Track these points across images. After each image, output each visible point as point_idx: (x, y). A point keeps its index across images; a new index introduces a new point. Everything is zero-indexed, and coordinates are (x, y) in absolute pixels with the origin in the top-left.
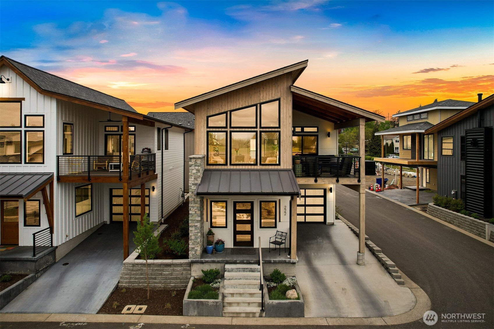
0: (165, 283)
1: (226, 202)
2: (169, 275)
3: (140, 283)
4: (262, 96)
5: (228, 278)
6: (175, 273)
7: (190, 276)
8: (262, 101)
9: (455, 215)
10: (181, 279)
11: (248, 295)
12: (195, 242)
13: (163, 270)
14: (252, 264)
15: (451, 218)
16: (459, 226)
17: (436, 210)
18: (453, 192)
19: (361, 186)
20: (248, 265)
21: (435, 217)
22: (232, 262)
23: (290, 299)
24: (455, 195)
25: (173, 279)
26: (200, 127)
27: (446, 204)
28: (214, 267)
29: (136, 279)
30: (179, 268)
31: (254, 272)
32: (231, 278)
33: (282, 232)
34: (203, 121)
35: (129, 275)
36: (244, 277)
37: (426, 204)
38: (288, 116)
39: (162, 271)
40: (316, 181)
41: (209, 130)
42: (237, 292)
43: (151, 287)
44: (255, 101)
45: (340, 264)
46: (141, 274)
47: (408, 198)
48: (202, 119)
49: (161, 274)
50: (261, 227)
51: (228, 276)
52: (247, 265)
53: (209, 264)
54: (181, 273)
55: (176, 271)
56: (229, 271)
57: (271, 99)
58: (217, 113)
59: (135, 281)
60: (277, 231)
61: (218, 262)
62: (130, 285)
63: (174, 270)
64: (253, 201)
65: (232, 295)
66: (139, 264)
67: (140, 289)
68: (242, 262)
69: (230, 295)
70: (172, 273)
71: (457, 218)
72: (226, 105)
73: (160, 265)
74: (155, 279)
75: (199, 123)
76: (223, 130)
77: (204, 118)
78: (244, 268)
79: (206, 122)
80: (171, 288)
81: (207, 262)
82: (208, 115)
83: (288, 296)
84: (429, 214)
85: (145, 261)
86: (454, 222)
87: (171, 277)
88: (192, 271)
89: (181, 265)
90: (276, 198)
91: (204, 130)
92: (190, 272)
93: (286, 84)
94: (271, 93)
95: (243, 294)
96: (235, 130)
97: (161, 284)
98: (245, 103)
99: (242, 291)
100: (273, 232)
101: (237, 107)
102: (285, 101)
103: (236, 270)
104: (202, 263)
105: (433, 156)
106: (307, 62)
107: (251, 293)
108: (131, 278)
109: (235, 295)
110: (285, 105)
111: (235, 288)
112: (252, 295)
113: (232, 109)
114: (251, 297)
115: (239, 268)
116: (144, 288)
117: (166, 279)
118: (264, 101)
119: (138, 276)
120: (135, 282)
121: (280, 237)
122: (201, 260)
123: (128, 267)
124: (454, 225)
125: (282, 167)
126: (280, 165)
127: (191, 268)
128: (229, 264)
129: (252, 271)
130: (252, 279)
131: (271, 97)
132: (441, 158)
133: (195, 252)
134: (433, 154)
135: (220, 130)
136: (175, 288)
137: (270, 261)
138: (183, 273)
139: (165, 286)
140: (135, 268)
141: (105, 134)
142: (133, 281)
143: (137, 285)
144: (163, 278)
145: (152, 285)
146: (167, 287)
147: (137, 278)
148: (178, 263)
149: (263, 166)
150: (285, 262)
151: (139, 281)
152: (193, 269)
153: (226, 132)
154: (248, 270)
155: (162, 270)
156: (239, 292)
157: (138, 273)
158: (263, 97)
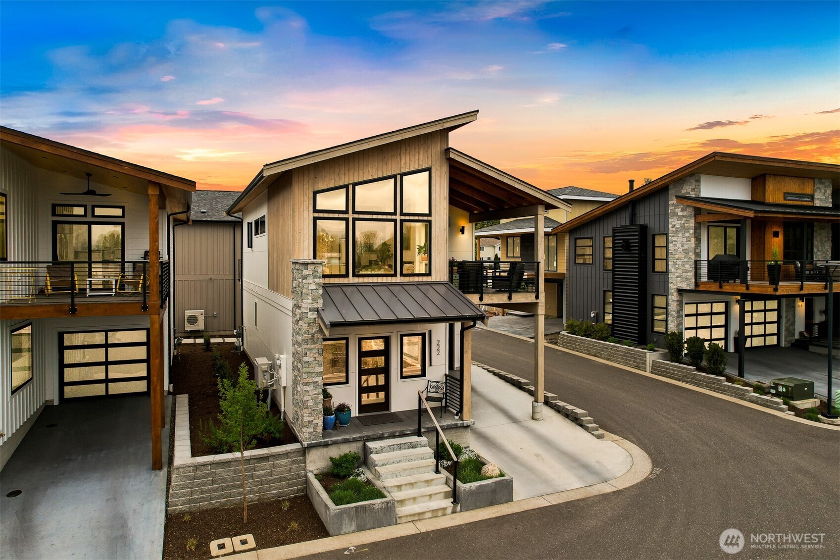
0: (260, 490)
1: (347, 339)
2: (266, 475)
3: (211, 499)
4: (403, 162)
5: (381, 463)
6: (276, 470)
7: (304, 472)
8: (403, 171)
9: (603, 344)
10: (288, 480)
11: (424, 483)
12: (314, 410)
13: (254, 469)
14: (408, 436)
15: (596, 349)
16: (608, 359)
17: (573, 341)
18: (593, 314)
19: (539, 304)
20: (403, 438)
21: (573, 350)
22: (376, 437)
23: (492, 477)
24: (595, 318)
25: (275, 481)
26: (302, 210)
27: (585, 331)
28: (346, 449)
29: (202, 492)
30: (284, 461)
32: (386, 462)
33: (438, 382)
34: (306, 199)
35: (189, 488)
36: (405, 458)
37: (556, 333)
38: (442, 197)
39: (253, 471)
41: (317, 215)
42: (407, 483)
43: (235, 502)
44: (393, 170)
45: (511, 422)
46: (214, 482)
47: (522, 328)
48: (305, 196)
49: (252, 477)
50: (402, 377)
51: (381, 460)
52: (400, 438)
53: (338, 445)
54: (288, 469)
55: (279, 467)
56: (377, 453)
57: (417, 168)
58: (331, 186)
59: (203, 497)
60: (428, 381)
61: (355, 440)
62: (192, 506)
64: (390, 336)
65: (399, 489)
66: (207, 464)
67: (215, 509)
68: (393, 436)
69: (396, 489)
70: (272, 471)
71: (606, 348)
72: (347, 173)
74: (241, 486)
75: (299, 202)
76: (341, 216)
77: (308, 194)
78: (401, 444)
79: (312, 202)
80: (273, 497)
81: (335, 443)
82: (316, 189)
83: (488, 475)
84: (563, 347)
85: (240, 453)
86: (601, 354)
87: (270, 478)
88: (308, 462)
89: (287, 455)
90: (424, 328)
91: (309, 215)
92: (303, 464)
93: (439, 145)
94: (417, 158)
95: (416, 483)
96: (361, 216)
97: (253, 494)
98: (377, 171)
99: (410, 479)
100: (421, 383)
101: (365, 179)
102: (438, 173)
103: (389, 448)
104: (326, 445)
105: (555, 265)
106: (476, 113)
107: (427, 479)
108: (192, 493)
109: (403, 488)
110: (438, 179)
111: (397, 477)
112: (428, 482)
113: (356, 181)
114: (428, 486)
115: (392, 445)
116: (221, 507)
117: (262, 483)
118: (407, 171)
119: (206, 488)
120: (203, 499)
121: (434, 390)
122: (325, 440)
123: (185, 473)
124: (602, 358)
125: (433, 278)
126: (431, 275)
127: (305, 458)
128: (372, 441)
129: (413, 447)
130: (418, 459)
131: (417, 164)
132: (575, 267)
133: (315, 428)
134: (555, 263)
135: (336, 215)
136: (279, 497)
138: (292, 468)
139: (260, 496)
140: (199, 473)
141: (53, 221)
142: (198, 499)
143: (206, 503)
144: (255, 483)
145: (235, 499)
146: (265, 497)
147: (204, 491)
148: (282, 451)
149: (406, 278)
150: (455, 427)
151: (210, 495)
152: (309, 459)
153: (347, 220)
154: (407, 447)
155: (252, 469)
156: (409, 482)
157: (208, 480)
158: (405, 164)
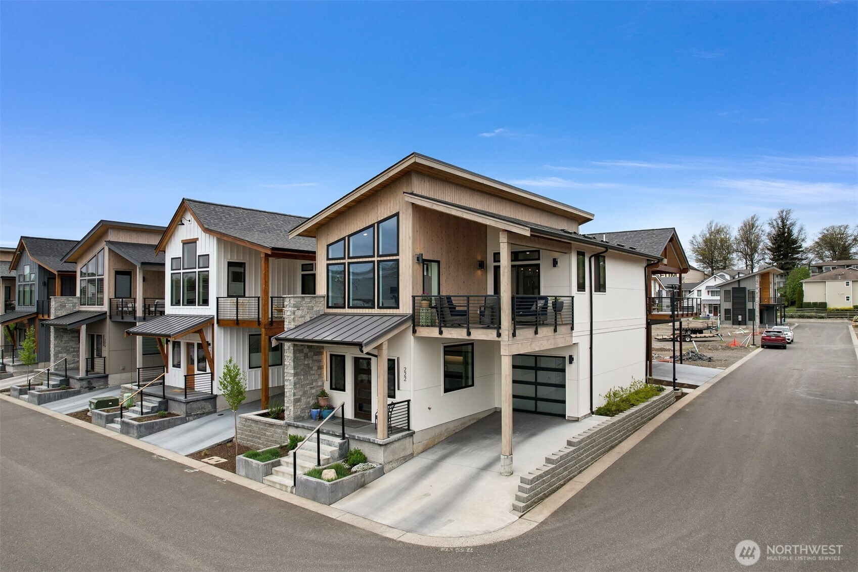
1: (344, 356)
2: (271, 437)
4: (379, 212)
5: (298, 448)
6: (275, 435)
7: (286, 441)
8: (379, 219)
12: (289, 400)
14: (337, 437)
19: (501, 343)
26: (321, 259)
30: (279, 430)
31: (331, 446)
34: (324, 250)
35: (242, 430)
38: (407, 237)
40: (441, 333)
41: (329, 262)
44: (372, 218)
48: (323, 248)
49: (265, 434)
51: (300, 446)
54: (280, 436)
56: (306, 439)
57: (389, 214)
58: (336, 239)
61: (305, 428)
62: (241, 441)
63: (276, 432)
64: (371, 358)
66: (250, 420)
67: (246, 447)
70: (273, 435)
72: (345, 228)
73: (265, 423)
74: (260, 438)
75: (320, 254)
76: (341, 261)
77: (324, 246)
79: (326, 253)
82: (328, 244)
87: (272, 439)
89: (279, 426)
91: (325, 262)
94: (389, 206)
96: (353, 260)
98: (362, 223)
101: (355, 230)
102: (404, 216)
104: (297, 427)
108: (242, 434)
110: (404, 222)
117: (268, 440)
118: (382, 218)
125: (401, 311)
126: (399, 308)
131: (389, 211)
133: (289, 413)
135: (339, 261)
137: (354, 436)
138: (282, 437)
140: (246, 423)
142: (243, 438)
144: (265, 439)
149: (381, 309)
150: (369, 441)
153: (345, 264)
154: (326, 443)
158: (381, 213)
